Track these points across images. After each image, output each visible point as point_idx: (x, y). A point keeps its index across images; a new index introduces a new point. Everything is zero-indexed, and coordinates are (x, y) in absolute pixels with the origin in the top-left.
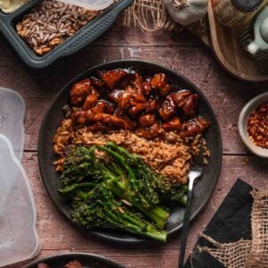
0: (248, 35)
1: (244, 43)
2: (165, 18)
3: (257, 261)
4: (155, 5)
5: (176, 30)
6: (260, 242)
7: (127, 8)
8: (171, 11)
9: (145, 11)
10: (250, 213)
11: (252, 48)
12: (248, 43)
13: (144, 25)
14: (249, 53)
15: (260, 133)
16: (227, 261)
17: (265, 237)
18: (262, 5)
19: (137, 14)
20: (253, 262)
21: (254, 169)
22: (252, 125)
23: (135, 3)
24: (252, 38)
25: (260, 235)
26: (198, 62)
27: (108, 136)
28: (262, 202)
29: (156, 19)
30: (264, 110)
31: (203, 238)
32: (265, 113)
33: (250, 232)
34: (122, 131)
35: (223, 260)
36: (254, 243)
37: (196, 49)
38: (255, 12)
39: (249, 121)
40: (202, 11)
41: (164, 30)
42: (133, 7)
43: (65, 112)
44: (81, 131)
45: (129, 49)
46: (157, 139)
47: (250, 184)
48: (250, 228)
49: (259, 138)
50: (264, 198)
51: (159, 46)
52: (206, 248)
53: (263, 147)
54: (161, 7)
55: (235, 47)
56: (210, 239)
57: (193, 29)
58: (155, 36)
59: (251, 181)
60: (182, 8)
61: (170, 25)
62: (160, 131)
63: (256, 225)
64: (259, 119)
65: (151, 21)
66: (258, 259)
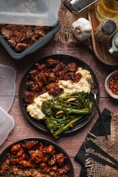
0: (109, 45)
1: (107, 49)
2: (73, 38)
3: (113, 144)
4: (68, 32)
5: (78, 43)
6: (114, 136)
7: (56, 33)
8: (75, 34)
9: (64, 35)
10: (110, 123)
11: (111, 51)
12: (109, 49)
13: (63, 41)
14: (109, 53)
15: (114, 88)
16: (100, 144)
17: (117, 134)
18: (115, 32)
19: (60, 36)
20: (111, 145)
21: (112, 104)
22: (111, 85)
23: (59, 31)
24: (111, 46)
25: (114, 133)
26: (87, 57)
27: (24, 171)
28: (115, 118)
29: (69, 38)
30: (116, 78)
31: (89, 134)
32: (117, 79)
33: (110, 132)
34: (31, 170)
35: (98, 144)
36: (111, 136)
37: (86, 51)
38: (112, 35)
39: (110, 83)
40: (89, 34)
41: (72, 43)
42: (59, 32)
43: (8, 156)
44: (13, 167)
45: (57, 51)
46: (46, 174)
47: (110, 110)
48: (110, 130)
49: (114, 90)
50: (116, 117)
51: (70, 50)
52: (91, 139)
53: (116, 94)
54: (71, 33)
55: (103, 50)
56: (93, 135)
57: (85, 42)
58: (68, 46)
59: (111, 109)
60: (80, 33)
61: (75, 40)
62: (47, 171)
63: (112, 129)
64: (114, 82)
65: (66, 39)
66: (113, 143)
